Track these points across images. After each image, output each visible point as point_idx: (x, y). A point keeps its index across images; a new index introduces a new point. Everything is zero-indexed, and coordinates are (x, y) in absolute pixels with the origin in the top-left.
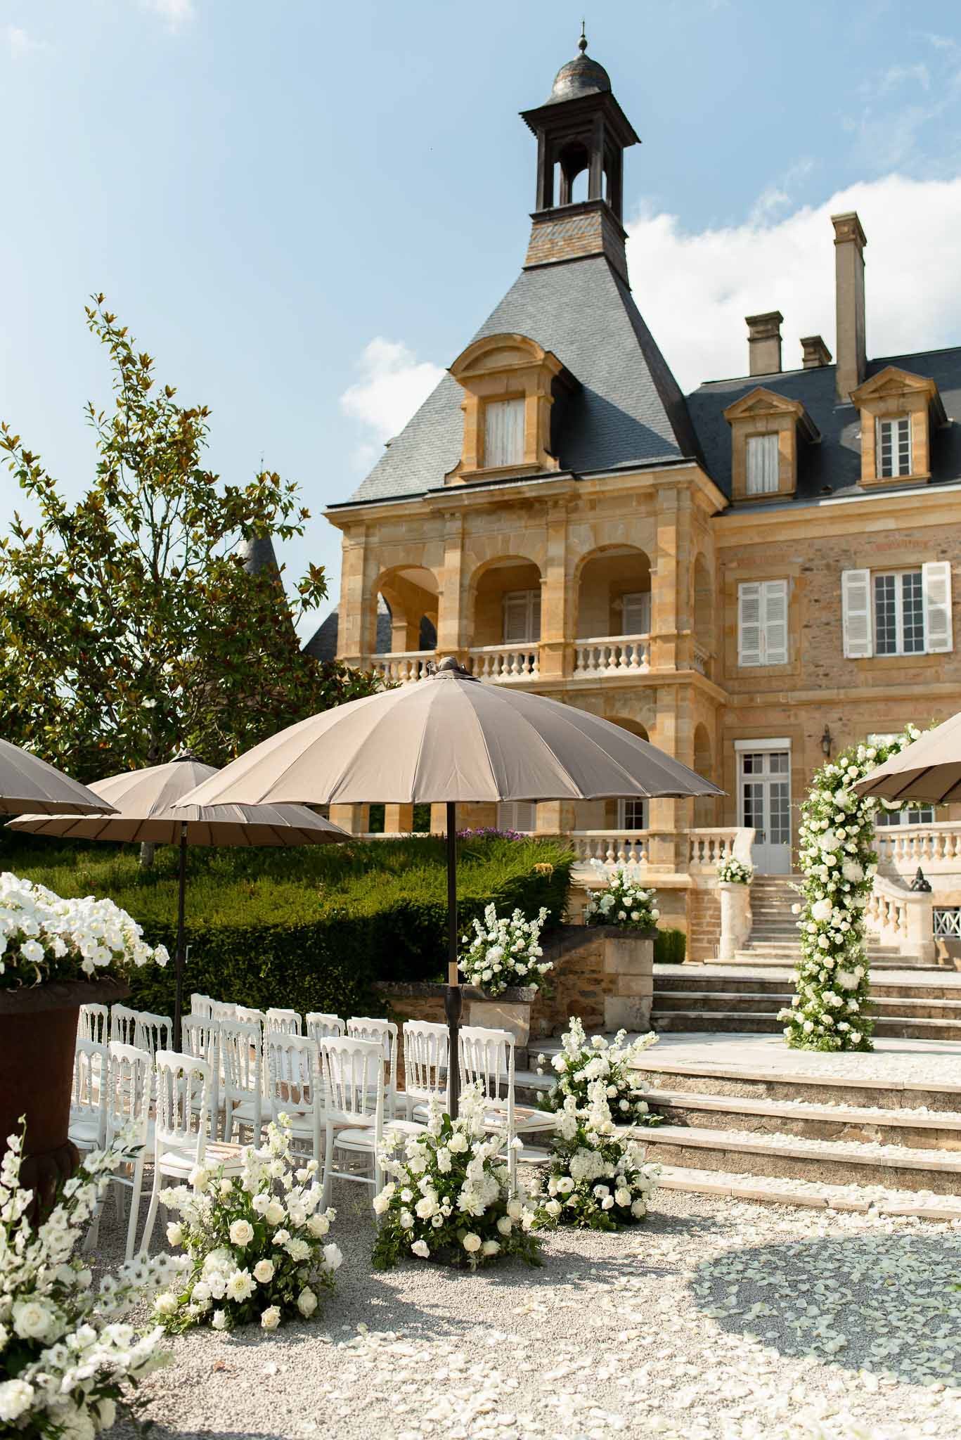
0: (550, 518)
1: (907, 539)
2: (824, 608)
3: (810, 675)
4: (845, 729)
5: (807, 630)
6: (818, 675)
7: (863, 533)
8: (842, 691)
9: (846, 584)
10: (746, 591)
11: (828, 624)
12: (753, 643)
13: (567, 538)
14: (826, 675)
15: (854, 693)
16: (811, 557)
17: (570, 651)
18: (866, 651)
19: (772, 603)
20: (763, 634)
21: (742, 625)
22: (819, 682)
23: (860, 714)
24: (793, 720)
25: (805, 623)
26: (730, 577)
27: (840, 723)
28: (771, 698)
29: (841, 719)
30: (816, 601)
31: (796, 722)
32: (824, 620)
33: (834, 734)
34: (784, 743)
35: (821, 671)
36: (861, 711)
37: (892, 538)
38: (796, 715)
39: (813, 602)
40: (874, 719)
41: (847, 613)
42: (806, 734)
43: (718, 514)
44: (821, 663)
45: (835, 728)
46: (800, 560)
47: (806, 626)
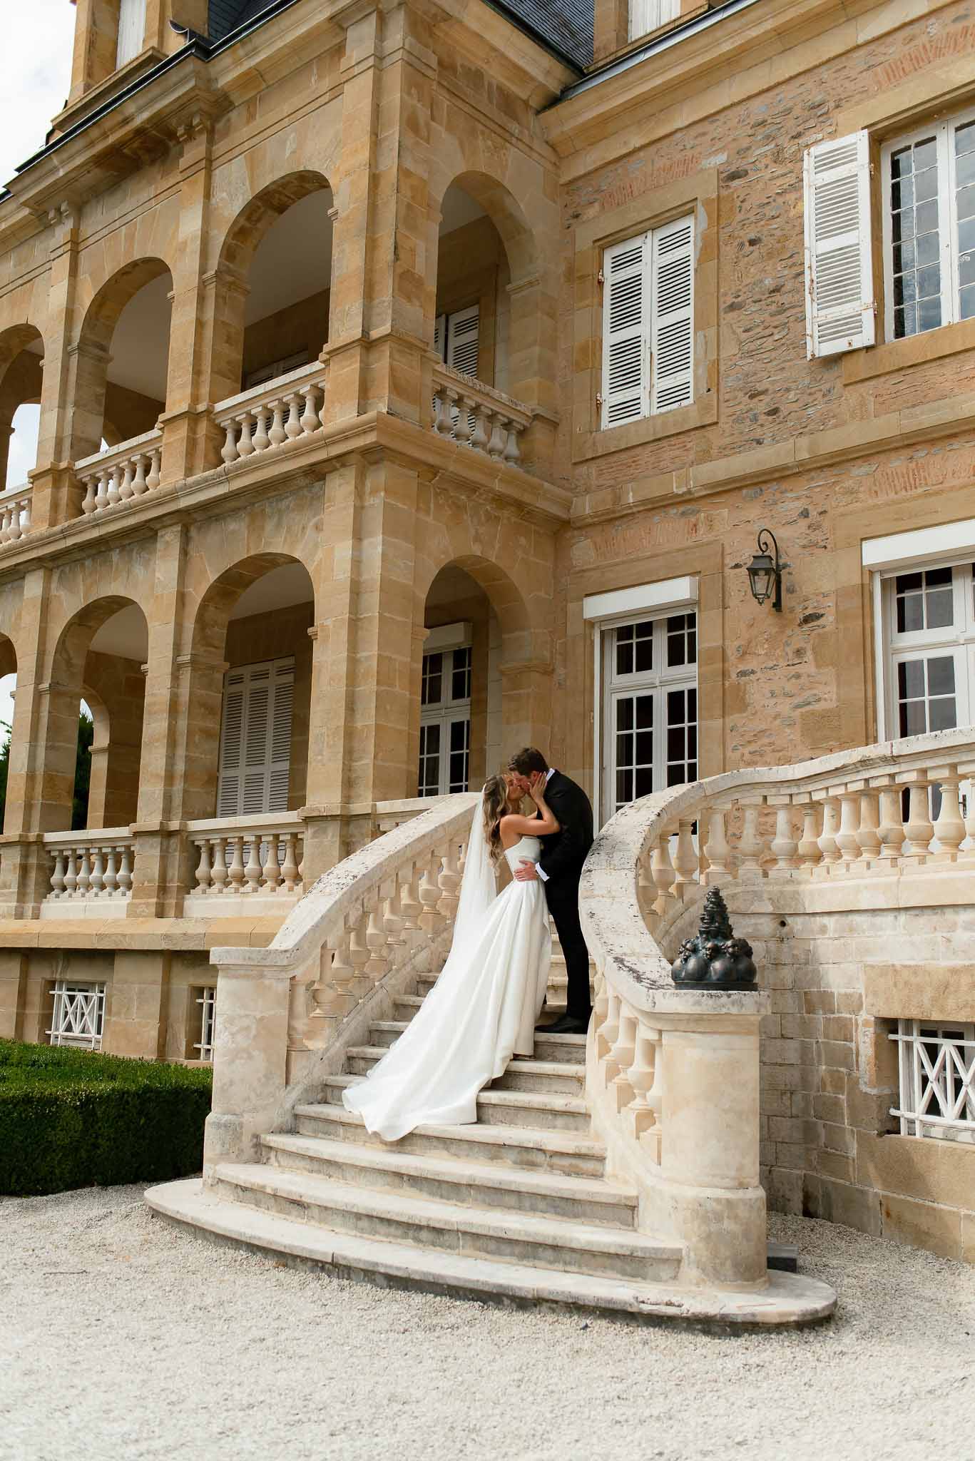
0: (183, 162)
1: (959, 26)
2: (770, 255)
3: (739, 420)
4: (817, 536)
5: (734, 314)
6: (755, 419)
7: (858, 47)
8: (804, 442)
9: (812, 179)
10: (618, 265)
11: (776, 290)
12: (628, 375)
13: (208, 195)
14: (774, 412)
15: (833, 441)
16: (745, 143)
17: (203, 428)
18: (859, 329)
19: (670, 274)
20: (650, 347)
21: (610, 339)
22: (758, 433)
23: (851, 492)
24: (703, 535)
25: (730, 300)
26: (585, 237)
27: (803, 523)
28: (654, 489)
29: (805, 514)
30: (752, 242)
31: (710, 537)
32: (769, 283)
33: (792, 555)
34: (678, 591)
35: (762, 405)
36: (849, 483)
37: (924, 39)
38: (710, 521)
39: (747, 248)
40: (881, 499)
41: (815, 247)
42: (730, 562)
43: (554, 101)
44: (760, 387)
45: (790, 537)
46: (721, 158)
47: (732, 307)
